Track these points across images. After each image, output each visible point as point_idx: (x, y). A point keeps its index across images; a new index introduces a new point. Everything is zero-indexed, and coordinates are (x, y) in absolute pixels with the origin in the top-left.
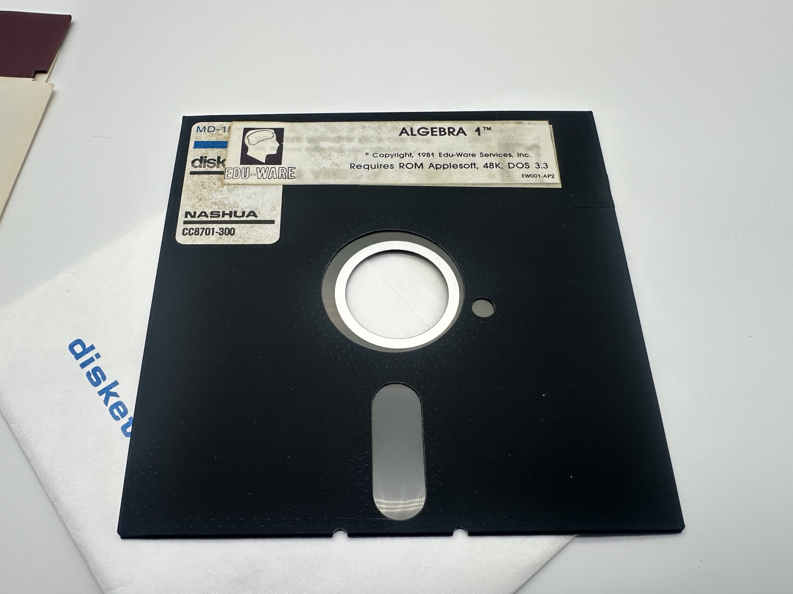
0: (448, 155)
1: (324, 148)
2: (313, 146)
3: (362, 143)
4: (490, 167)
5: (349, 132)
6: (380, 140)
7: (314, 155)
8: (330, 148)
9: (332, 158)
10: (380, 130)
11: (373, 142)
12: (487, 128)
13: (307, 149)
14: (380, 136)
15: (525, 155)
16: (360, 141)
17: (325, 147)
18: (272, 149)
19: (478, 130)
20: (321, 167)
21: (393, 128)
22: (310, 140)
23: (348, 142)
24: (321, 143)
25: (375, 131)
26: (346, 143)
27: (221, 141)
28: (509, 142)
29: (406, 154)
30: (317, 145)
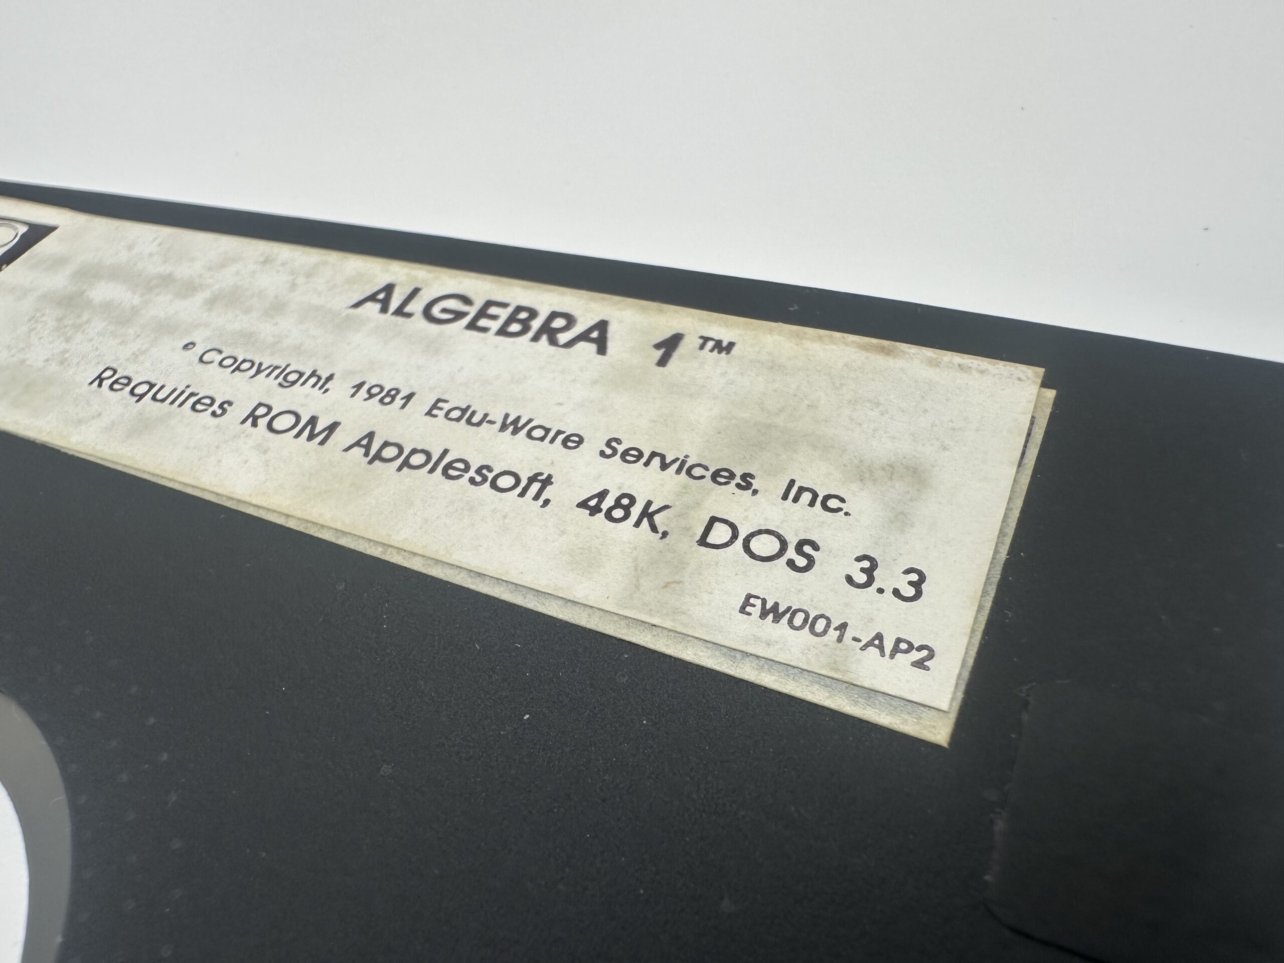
0: (466, 415)
3: (211, 309)
4: (610, 510)
11: (249, 311)
12: (717, 343)
14: (292, 295)
15: (825, 502)
19: (672, 342)
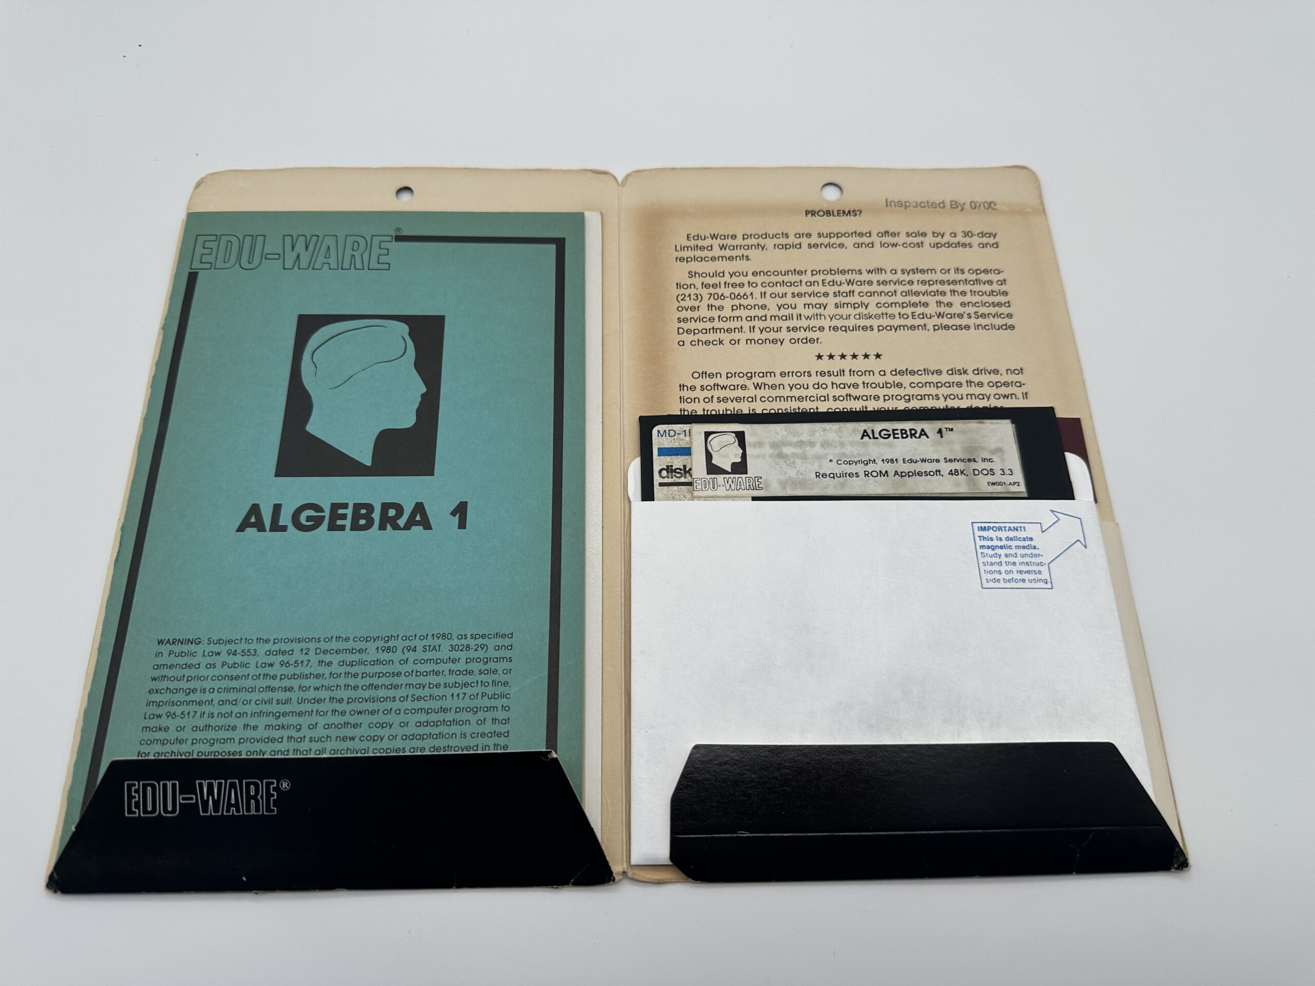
0: (911, 461)
1: (787, 454)
2: (776, 452)
3: (825, 449)
4: (955, 473)
5: (810, 436)
6: (842, 444)
7: (778, 462)
8: (793, 454)
9: (796, 466)
10: (841, 432)
11: (836, 447)
12: (949, 428)
13: (771, 456)
14: (842, 439)
15: (990, 460)
16: (822, 446)
17: (789, 454)
18: (736, 456)
19: (940, 431)
20: (787, 476)
21: (855, 431)
22: (774, 445)
23: (811, 447)
24: (783, 448)
25: (836, 434)
26: (808, 448)
27: (683, 447)
28: (972, 445)
29: (870, 460)
30: (780, 451)
